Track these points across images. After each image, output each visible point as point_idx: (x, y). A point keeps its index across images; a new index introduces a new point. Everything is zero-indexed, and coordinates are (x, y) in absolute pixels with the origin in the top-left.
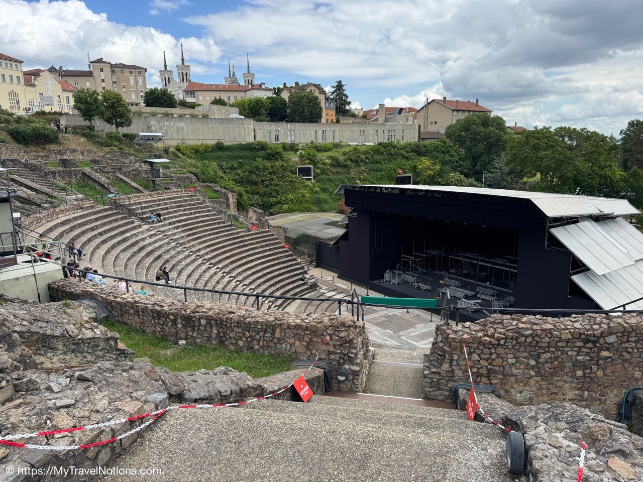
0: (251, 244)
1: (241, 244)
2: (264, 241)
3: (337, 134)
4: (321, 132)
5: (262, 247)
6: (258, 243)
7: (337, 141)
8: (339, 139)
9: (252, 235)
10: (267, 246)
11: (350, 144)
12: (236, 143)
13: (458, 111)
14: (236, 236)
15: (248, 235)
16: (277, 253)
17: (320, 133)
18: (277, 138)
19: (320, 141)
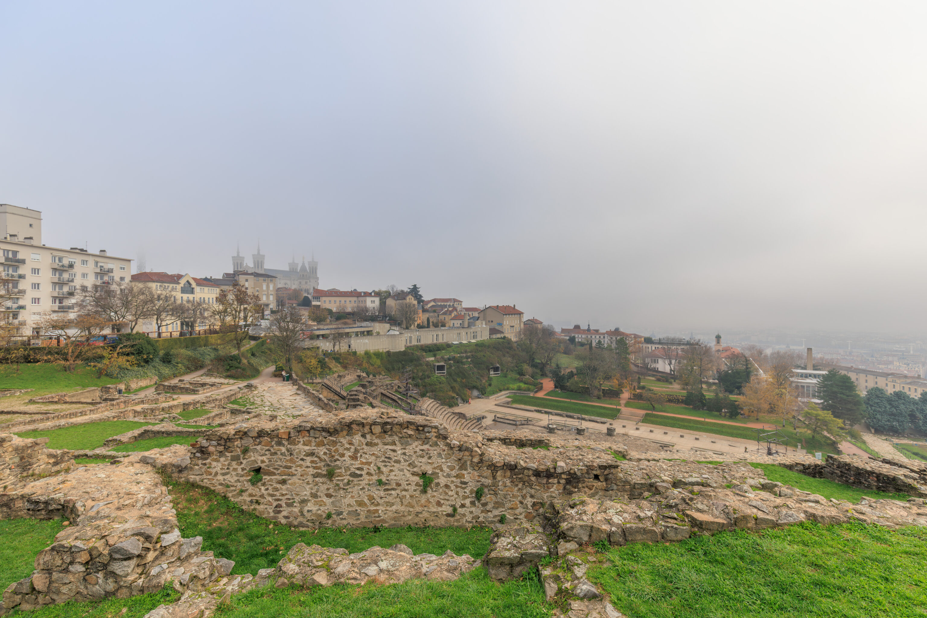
3: (445, 336)
7: (445, 341)
11: (455, 343)
12: (398, 350)
13: (506, 315)
18: (410, 342)
19: (435, 342)
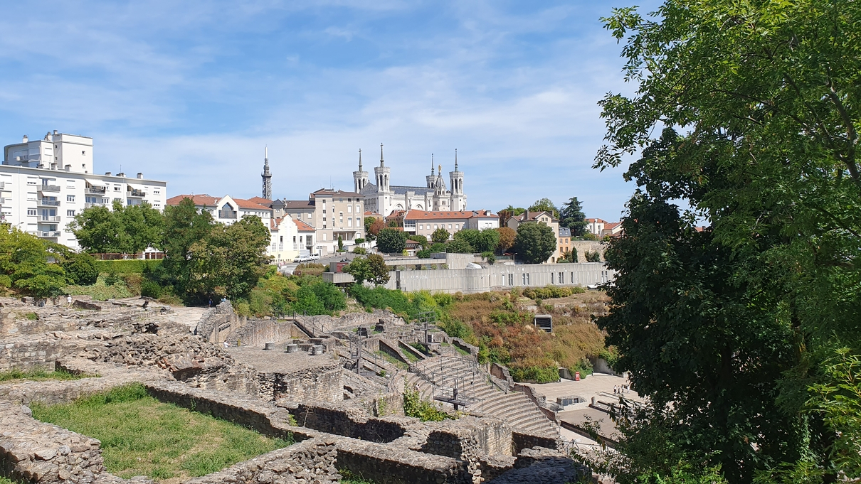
0: (510, 405)
1: (503, 405)
2: (520, 403)
3: (575, 276)
4: (557, 274)
5: (519, 408)
6: (515, 404)
7: (576, 283)
8: (578, 281)
9: (509, 396)
10: (523, 407)
11: (591, 286)
14: (498, 397)
15: (507, 397)
16: (532, 415)
17: (557, 276)
18: (511, 281)
19: (557, 283)
